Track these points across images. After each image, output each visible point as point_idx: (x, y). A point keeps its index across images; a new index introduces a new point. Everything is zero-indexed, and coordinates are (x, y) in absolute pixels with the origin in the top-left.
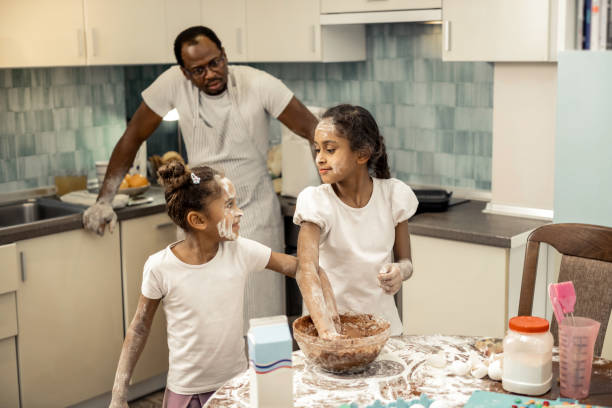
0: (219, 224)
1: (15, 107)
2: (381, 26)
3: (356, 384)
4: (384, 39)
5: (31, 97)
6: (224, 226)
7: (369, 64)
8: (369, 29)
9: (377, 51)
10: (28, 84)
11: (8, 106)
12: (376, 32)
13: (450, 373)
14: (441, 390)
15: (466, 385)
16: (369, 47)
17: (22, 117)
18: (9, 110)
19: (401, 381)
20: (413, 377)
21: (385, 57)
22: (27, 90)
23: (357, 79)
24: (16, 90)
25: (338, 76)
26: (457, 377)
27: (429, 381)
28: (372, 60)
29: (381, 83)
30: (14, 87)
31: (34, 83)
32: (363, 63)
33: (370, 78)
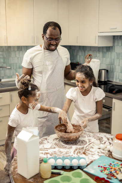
0: (30, 104)
1: (17, 56)
2: (118, 36)
3: (69, 147)
4: (118, 40)
5: (22, 53)
6: (31, 105)
7: (114, 47)
8: (114, 37)
9: (116, 44)
10: (21, 50)
11: (16, 55)
12: (116, 38)
13: (99, 148)
14: (93, 153)
15: (102, 152)
16: (114, 42)
17: (19, 59)
18: (16, 57)
19: (83, 148)
20: (88, 147)
21: (118, 45)
22: (21, 52)
23: (110, 51)
24: (18, 52)
25: (105, 50)
26: (101, 149)
27: (91, 149)
28: (114, 46)
29: (116, 53)
30: (17, 50)
31: (23, 50)
32: (112, 47)
33: (113, 51)
